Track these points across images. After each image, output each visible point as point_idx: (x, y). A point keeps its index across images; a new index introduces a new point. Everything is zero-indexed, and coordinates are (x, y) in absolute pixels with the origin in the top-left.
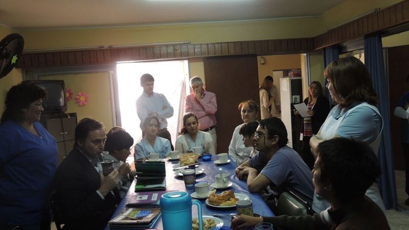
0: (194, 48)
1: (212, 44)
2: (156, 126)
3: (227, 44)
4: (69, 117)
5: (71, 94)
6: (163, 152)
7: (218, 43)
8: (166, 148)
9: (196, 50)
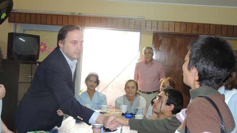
0: (146, 23)
1: (162, 21)
2: (95, 82)
3: (174, 23)
4: (38, 65)
5: (45, 47)
6: (99, 104)
7: (166, 21)
8: (102, 101)
9: (147, 25)
